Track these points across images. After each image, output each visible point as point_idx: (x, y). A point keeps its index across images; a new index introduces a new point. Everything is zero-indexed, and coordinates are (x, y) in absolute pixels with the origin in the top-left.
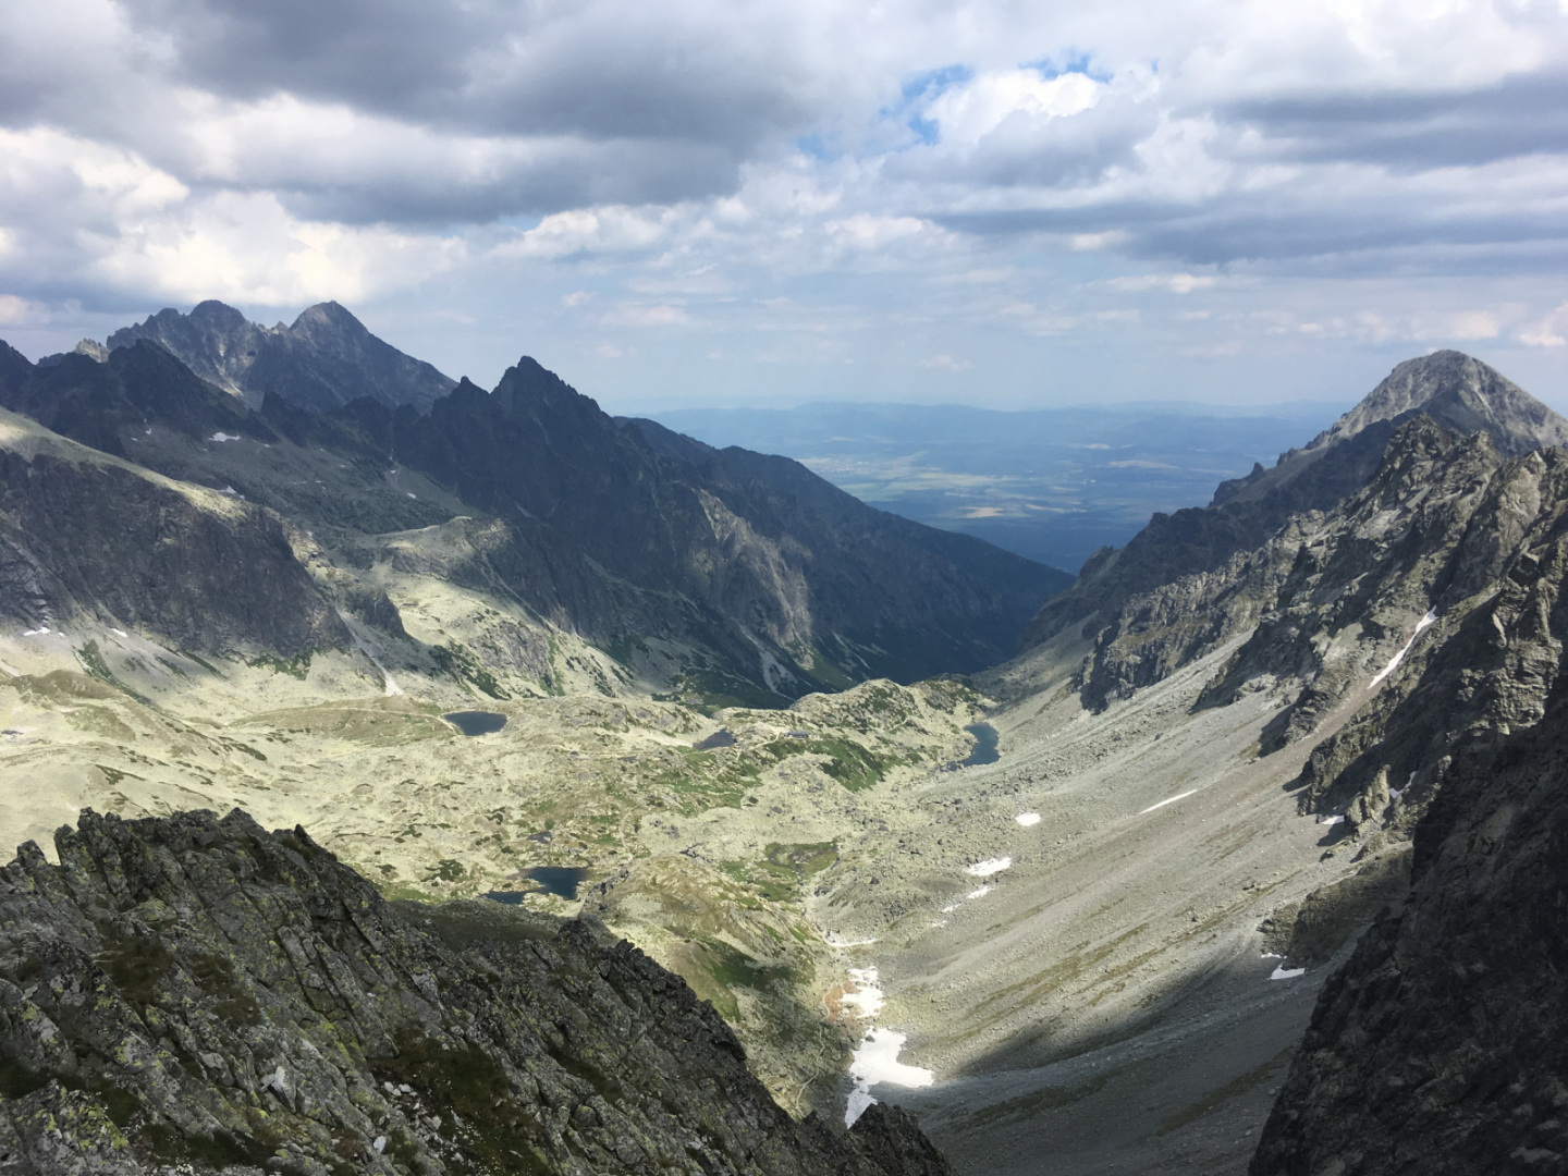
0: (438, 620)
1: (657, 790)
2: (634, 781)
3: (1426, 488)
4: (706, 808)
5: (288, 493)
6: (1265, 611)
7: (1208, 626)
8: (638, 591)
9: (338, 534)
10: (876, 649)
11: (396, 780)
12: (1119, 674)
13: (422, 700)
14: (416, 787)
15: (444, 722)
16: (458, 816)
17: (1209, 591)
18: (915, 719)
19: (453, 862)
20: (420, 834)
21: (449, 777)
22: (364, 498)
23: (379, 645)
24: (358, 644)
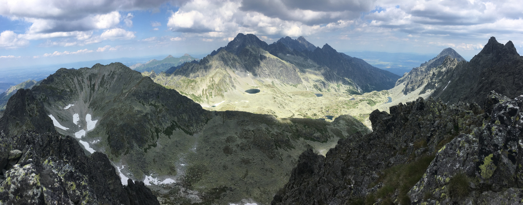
0: (314, 81)
1: (344, 106)
2: (341, 104)
3: (449, 65)
5: (296, 62)
6: (429, 81)
7: (421, 83)
8: (341, 77)
9: (301, 68)
10: (374, 87)
11: (308, 102)
12: (409, 90)
13: (312, 92)
14: (311, 103)
15: (314, 95)
16: (316, 108)
17: (421, 78)
18: (380, 96)
19: (316, 114)
20: (311, 110)
21: (315, 102)
22: (305, 64)
23: (306, 84)
24: (304, 83)
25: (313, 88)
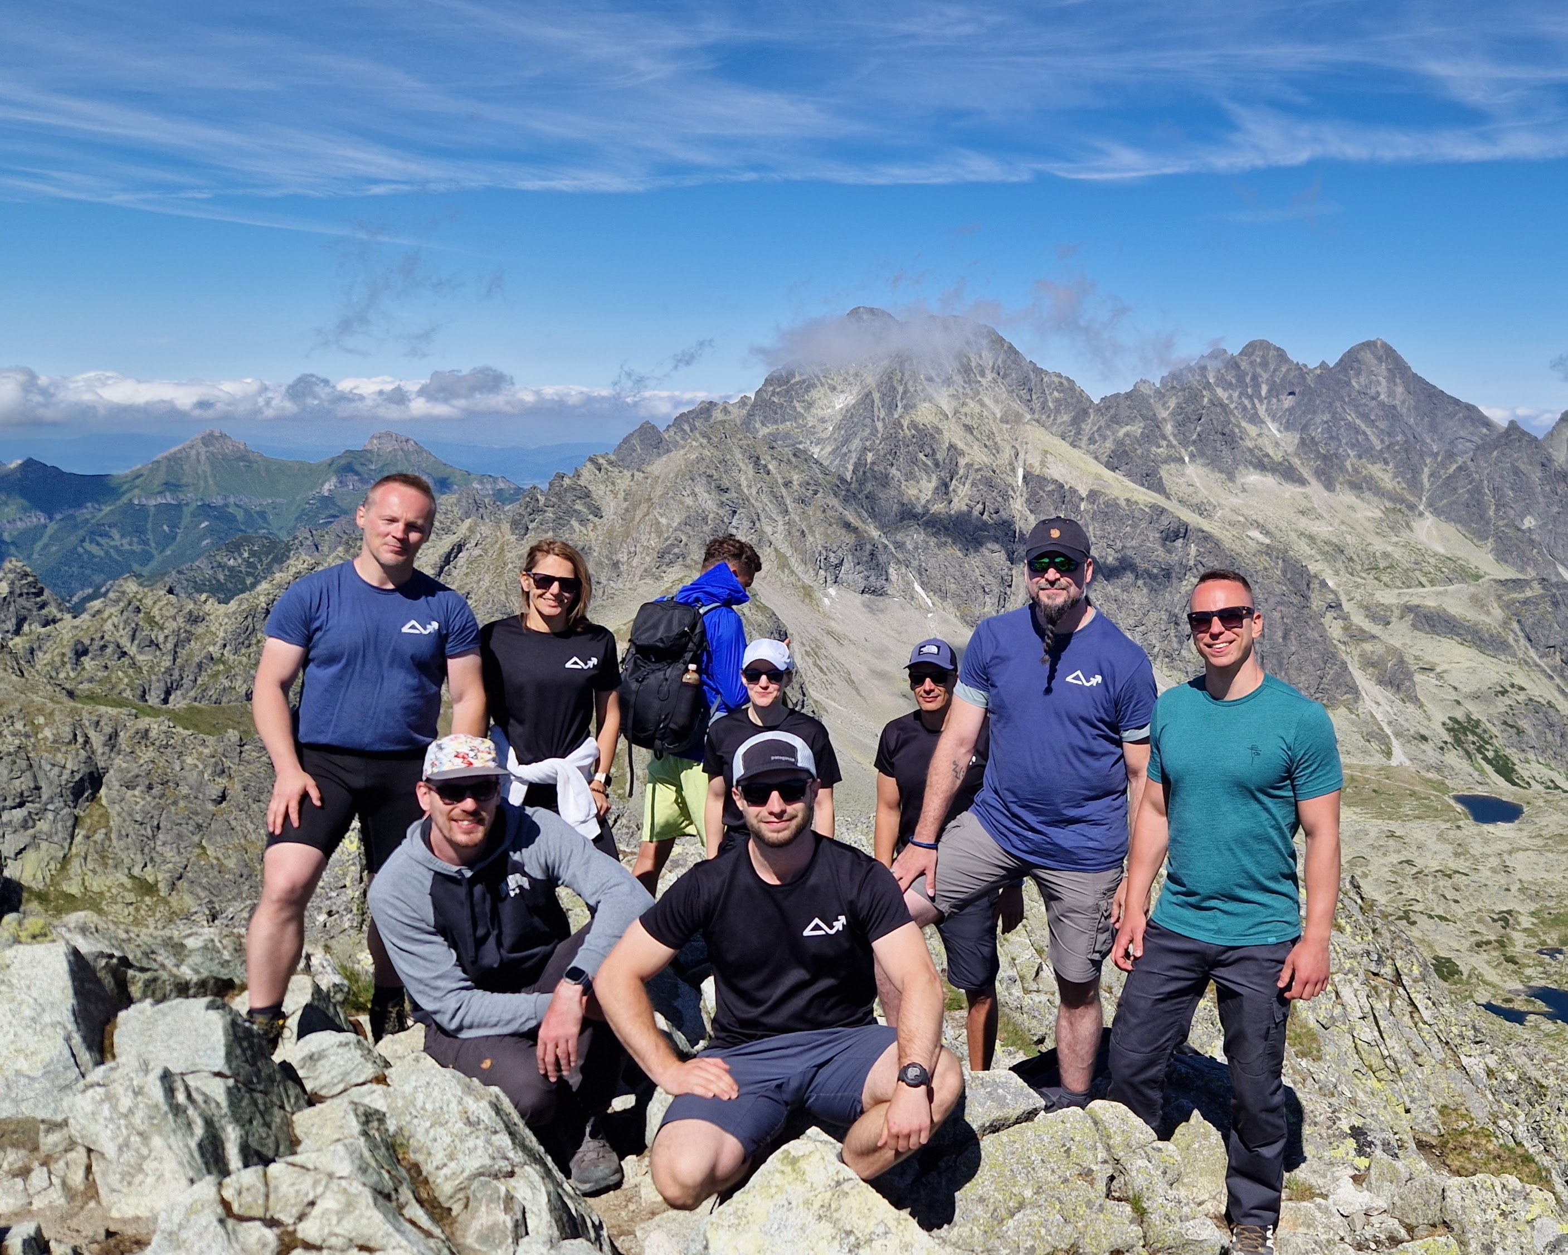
0: (1455, 689)
5: (1312, 539)
9: (1358, 586)
11: (1394, 858)
13: (1430, 775)
14: (1415, 870)
15: (1452, 802)
16: (1458, 911)
19: (1449, 960)
21: (1453, 864)
23: (1389, 709)
24: (1367, 705)
25: (1442, 748)
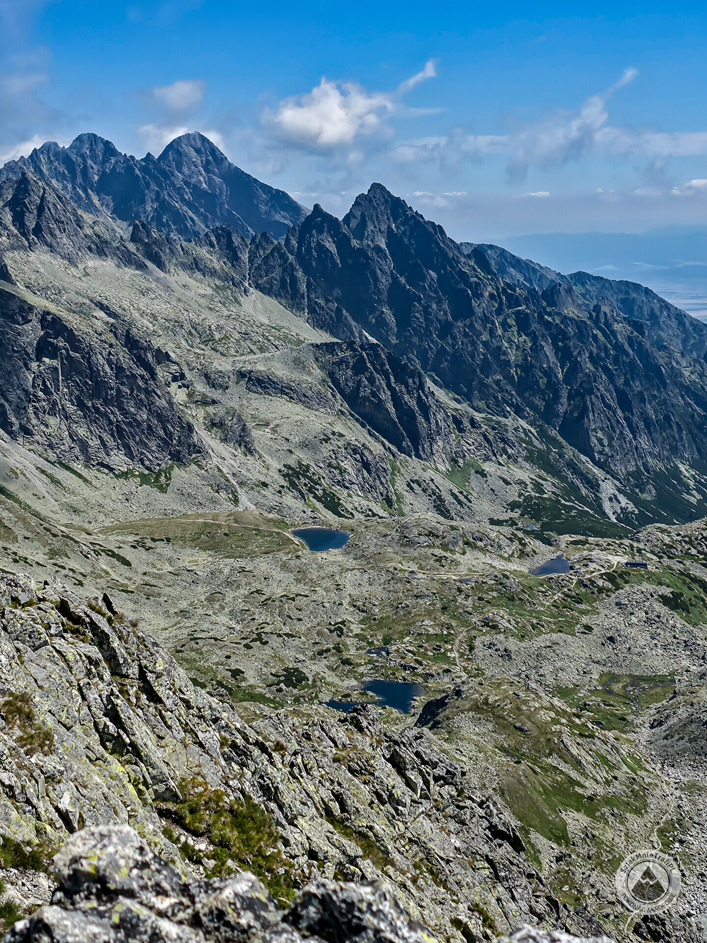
0: (287, 440)
1: (491, 612)
2: (469, 602)
4: (540, 633)
9: (198, 356)
11: (243, 591)
13: (271, 516)
14: (265, 597)
15: (291, 537)
16: (301, 628)
19: (297, 670)
20: (267, 642)
21: (295, 589)
22: (222, 322)
23: (232, 462)
24: (213, 460)
25: (280, 492)
